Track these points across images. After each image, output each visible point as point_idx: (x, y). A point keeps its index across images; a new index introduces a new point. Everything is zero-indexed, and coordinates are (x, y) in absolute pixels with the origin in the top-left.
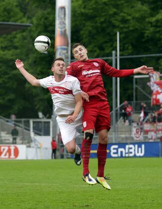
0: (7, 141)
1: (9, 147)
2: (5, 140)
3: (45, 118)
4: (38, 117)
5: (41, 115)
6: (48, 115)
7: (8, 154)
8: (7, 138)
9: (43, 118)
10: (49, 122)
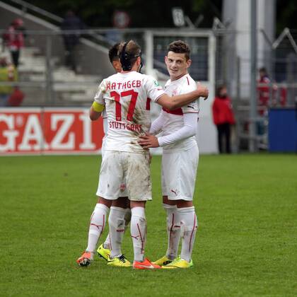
0: (76, 97)
1: (77, 115)
2: (73, 92)
3: (192, 27)
4: (170, 24)
5: (178, 16)
6: (201, 18)
7: (72, 137)
8: (77, 87)
9: (186, 25)
10: (206, 39)
